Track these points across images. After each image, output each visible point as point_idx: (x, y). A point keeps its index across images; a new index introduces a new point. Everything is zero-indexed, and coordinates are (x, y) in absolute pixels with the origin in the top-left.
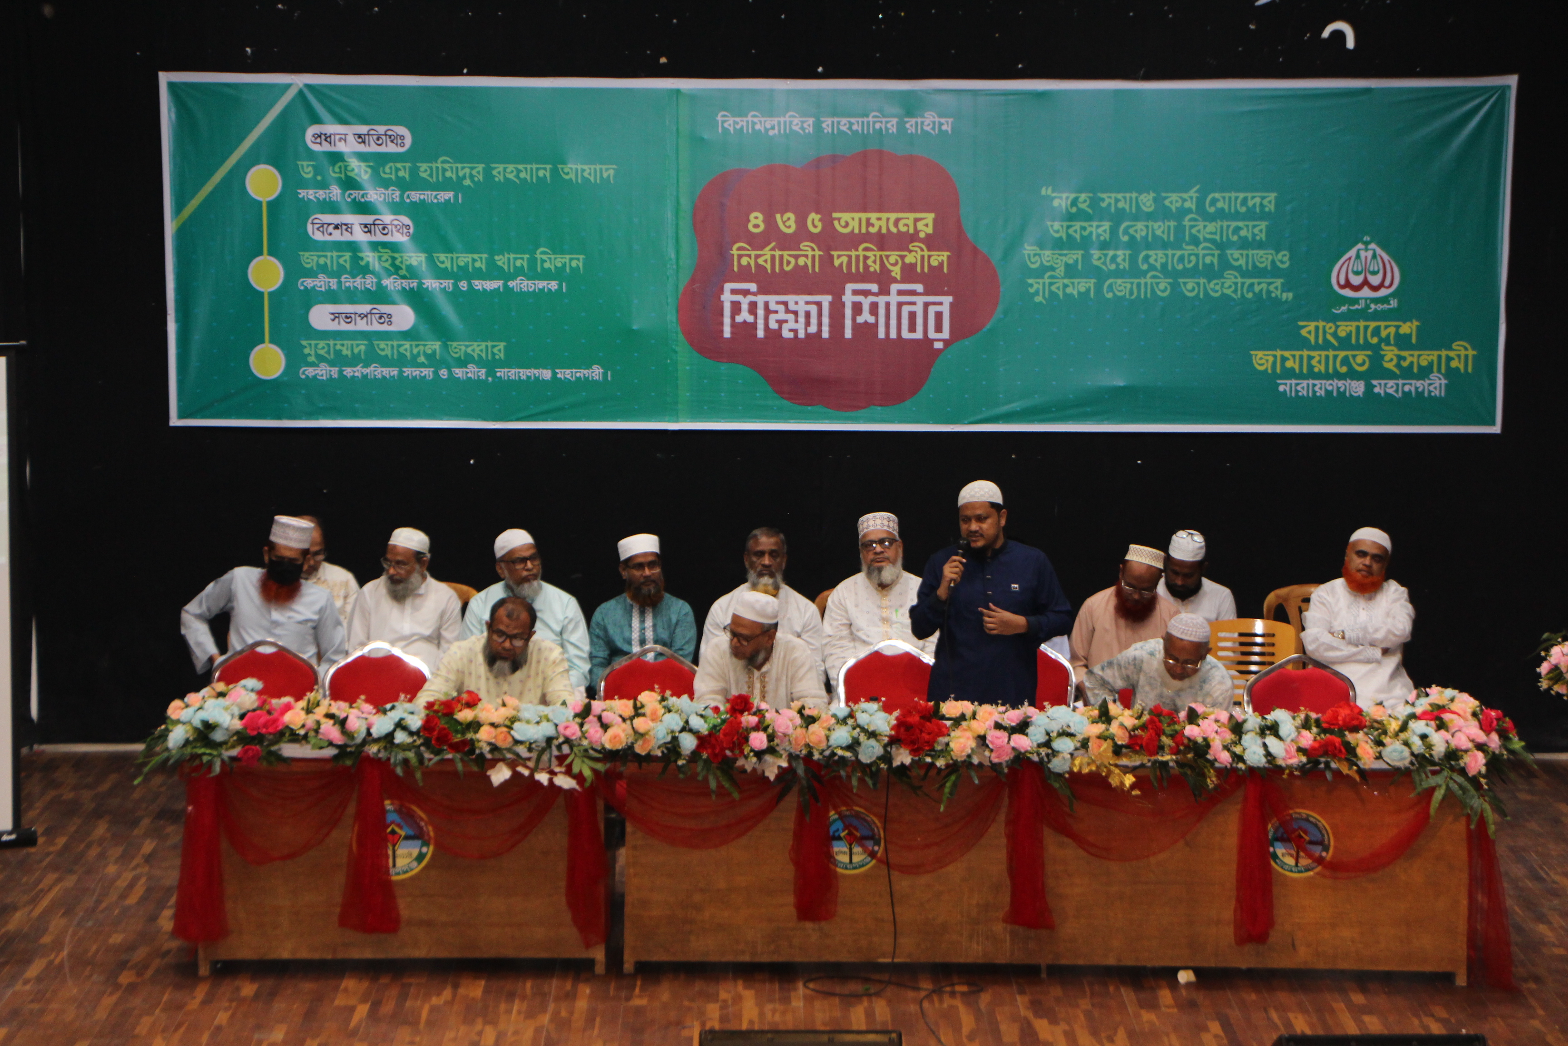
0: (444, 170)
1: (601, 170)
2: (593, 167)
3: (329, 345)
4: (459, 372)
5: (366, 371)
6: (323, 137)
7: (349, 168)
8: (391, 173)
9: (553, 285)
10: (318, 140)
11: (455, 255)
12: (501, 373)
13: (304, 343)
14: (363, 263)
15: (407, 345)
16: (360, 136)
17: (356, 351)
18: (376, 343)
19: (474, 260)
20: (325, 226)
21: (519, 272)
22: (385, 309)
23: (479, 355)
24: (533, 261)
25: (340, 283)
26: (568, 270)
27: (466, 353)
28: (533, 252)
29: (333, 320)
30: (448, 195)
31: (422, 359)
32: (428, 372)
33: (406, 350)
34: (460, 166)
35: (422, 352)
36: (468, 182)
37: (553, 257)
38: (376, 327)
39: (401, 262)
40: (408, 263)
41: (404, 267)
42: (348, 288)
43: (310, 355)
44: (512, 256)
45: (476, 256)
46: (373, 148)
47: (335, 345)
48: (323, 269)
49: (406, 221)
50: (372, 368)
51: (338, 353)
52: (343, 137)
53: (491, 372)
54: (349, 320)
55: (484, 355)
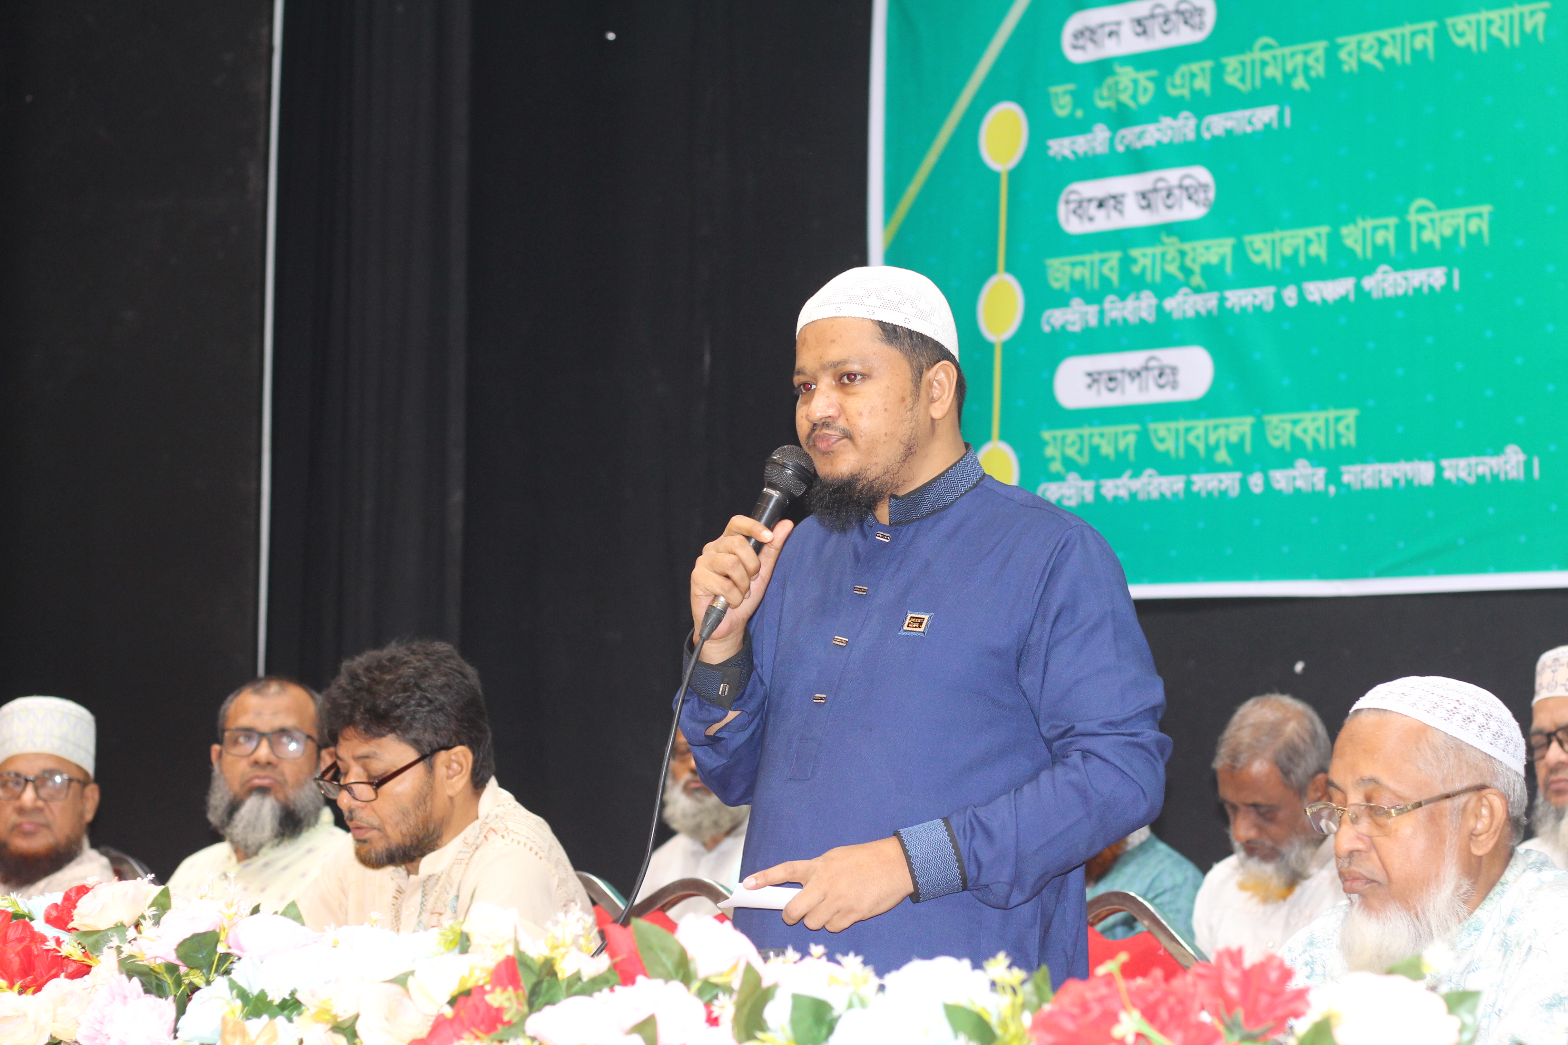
0: (1264, 64)
1: (1522, 16)
2: (1506, 12)
3: (1081, 437)
4: (1281, 479)
5: (1136, 485)
6: (1087, 34)
7: (1121, 86)
8: (1183, 86)
9: (1436, 277)
10: (1081, 42)
11: (1277, 235)
12: (1351, 474)
13: (1047, 435)
14: (1136, 269)
15: (1200, 426)
16: (1139, 22)
17: (1122, 445)
18: (1152, 426)
19: (1308, 241)
20: (1085, 205)
21: (1381, 255)
22: (1168, 356)
23: (1315, 442)
24: (1403, 230)
25: (1101, 313)
26: (1462, 241)
27: (1294, 439)
28: (1402, 212)
29: (1090, 386)
30: (1266, 115)
31: (1222, 456)
32: (1229, 481)
33: (1198, 438)
34: (1287, 50)
35: (1223, 443)
36: (1299, 83)
37: (1436, 215)
38: (1155, 395)
39: (1194, 260)
40: (1203, 260)
41: (1197, 268)
42: (1114, 322)
43: (1053, 459)
44: (1369, 224)
45: (1310, 232)
46: (1158, 41)
47: (1091, 436)
48: (1079, 289)
49: (1202, 175)
50: (1144, 478)
51: (1095, 450)
52: (1114, 28)
53: (1333, 477)
54: (1112, 385)
55: (1322, 440)
